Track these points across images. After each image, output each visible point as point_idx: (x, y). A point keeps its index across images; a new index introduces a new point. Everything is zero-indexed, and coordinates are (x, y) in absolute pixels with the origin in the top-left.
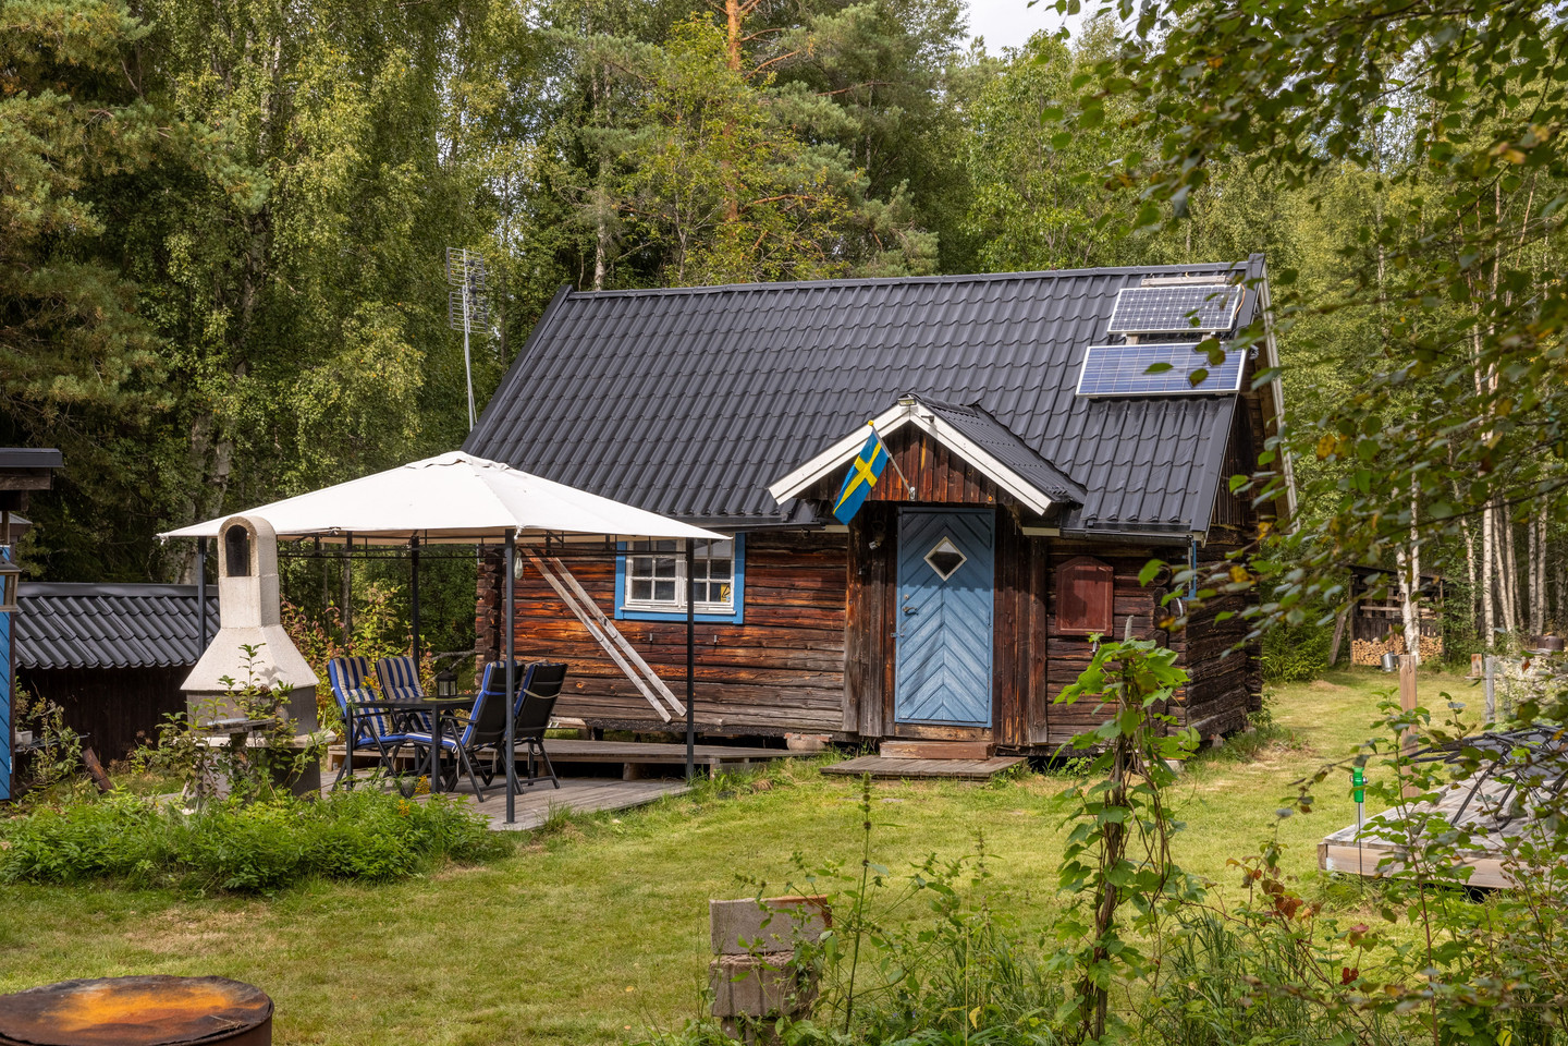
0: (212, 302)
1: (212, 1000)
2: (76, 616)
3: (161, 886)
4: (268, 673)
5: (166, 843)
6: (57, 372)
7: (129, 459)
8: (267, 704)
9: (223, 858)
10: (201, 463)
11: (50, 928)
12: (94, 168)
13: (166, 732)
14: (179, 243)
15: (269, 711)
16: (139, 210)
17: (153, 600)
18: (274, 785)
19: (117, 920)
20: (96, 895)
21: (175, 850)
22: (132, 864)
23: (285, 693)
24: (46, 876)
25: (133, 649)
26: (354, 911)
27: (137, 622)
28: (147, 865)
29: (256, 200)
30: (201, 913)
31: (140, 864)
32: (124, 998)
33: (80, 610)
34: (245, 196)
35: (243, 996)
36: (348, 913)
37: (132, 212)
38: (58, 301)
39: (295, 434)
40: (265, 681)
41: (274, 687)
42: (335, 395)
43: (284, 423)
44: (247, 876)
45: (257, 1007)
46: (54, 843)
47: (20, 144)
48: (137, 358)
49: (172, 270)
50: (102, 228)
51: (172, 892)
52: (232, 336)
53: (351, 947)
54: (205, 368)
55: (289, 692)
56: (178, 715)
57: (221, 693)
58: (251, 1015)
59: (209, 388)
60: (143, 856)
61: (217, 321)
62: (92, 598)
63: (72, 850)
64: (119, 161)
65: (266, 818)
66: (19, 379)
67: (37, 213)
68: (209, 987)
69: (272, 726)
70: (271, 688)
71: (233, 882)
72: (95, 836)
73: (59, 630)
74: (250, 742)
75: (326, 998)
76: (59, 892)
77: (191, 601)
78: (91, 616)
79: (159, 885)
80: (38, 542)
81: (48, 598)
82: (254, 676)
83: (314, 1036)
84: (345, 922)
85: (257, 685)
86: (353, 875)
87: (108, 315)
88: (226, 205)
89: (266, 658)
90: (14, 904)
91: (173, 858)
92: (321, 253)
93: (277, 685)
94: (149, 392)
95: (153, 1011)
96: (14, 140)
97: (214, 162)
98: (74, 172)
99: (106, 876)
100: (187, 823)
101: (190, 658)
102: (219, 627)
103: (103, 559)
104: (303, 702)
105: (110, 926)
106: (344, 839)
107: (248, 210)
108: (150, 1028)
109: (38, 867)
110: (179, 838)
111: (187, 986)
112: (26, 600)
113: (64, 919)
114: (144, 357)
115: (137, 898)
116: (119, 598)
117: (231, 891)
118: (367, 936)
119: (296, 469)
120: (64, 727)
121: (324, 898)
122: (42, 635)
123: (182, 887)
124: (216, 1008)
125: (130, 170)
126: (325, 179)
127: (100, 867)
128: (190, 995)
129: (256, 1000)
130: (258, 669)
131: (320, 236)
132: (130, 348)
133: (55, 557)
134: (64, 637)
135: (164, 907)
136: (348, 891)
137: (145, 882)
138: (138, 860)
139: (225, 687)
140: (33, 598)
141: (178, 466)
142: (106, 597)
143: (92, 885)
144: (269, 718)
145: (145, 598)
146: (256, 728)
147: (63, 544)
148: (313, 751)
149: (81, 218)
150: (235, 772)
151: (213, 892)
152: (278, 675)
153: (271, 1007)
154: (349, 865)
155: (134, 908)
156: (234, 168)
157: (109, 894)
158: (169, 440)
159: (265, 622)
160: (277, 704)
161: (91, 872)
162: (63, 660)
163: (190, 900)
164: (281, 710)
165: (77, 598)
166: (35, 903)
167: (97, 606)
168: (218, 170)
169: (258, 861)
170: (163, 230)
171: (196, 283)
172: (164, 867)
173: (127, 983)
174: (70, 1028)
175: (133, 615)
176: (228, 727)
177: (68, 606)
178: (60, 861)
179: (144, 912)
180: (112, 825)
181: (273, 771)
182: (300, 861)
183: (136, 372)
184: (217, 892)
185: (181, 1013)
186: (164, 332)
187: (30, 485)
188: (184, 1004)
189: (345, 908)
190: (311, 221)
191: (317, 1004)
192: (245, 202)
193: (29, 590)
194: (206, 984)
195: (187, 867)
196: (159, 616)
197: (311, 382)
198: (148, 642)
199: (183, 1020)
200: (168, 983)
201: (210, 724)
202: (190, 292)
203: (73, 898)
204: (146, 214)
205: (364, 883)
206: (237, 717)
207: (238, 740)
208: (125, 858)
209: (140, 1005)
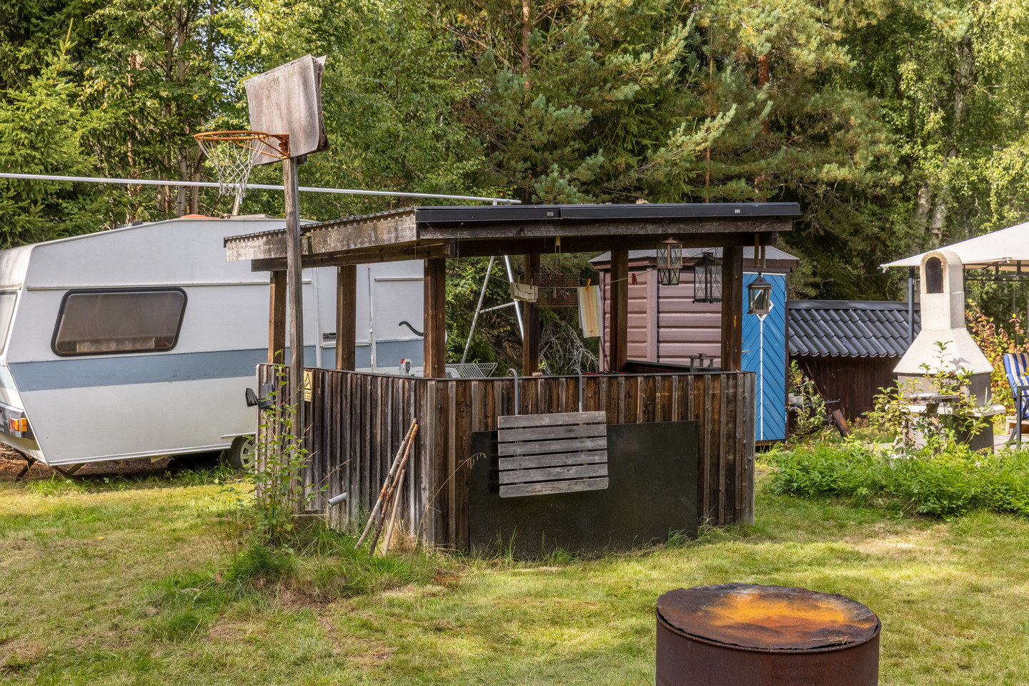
0: (931, 107)
1: (833, 614)
2: (835, 322)
3: (873, 506)
4: (955, 362)
5: (879, 477)
6: (824, 162)
7: (874, 218)
8: (954, 383)
9: (916, 491)
10: (924, 220)
11: (798, 528)
12: (851, 23)
13: (880, 400)
14: (907, 68)
15: (955, 389)
16: (882, 49)
17: (886, 312)
18: (957, 442)
19: (841, 527)
20: (830, 508)
21: (884, 483)
22: (854, 489)
23: (967, 377)
24: (800, 492)
25: (872, 345)
26: (1012, 539)
27: (875, 326)
28: (864, 491)
29: (959, 32)
30: (899, 528)
31: (859, 490)
32: (766, 604)
33: (838, 319)
34: (951, 28)
35: (858, 615)
36: (1007, 540)
37: (878, 51)
38: (826, 116)
39: (989, 197)
40: (952, 368)
41: (959, 373)
42: (1018, 166)
43: (981, 189)
44: (931, 505)
45: (866, 626)
46: (806, 470)
47: (803, 13)
48: (877, 149)
49: (903, 87)
50: (854, 63)
51: (881, 511)
52: (946, 130)
53: (1006, 566)
54: (926, 154)
55: (970, 377)
56: (889, 390)
57: (921, 375)
58: (858, 633)
59: (928, 167)
60: (862, 484)
61: (934, 120)
62: (846, 311)
63: (816, 476)
64: (867, 17)
65: (949, 465)
66: (801, 168)
67: (813, 56)
68: (834, 603)
69: (957, 400)
70: (957, 373)
71: (923, 508)
72: (831, 468)
73: (823, 331)
74: (941, 410)
75: (979, 604)
76: (807, 503)
77: (904, 313)
78: (845, 322)
79: (871, 506)
80: (814, 274)
81: (817, 310)
82: (944, 364)
83: (966, 632)
84: (1003, 546)
85: (947, 370)
86: (1012, 511)
87: (859, 121)
88: (940, 38)
89: (953, 352)
90: (777, 509)
91: (882, 488)
92: (1009, 65)
93: (961, 371)
94: (885, 172)
95: (785, 617)
96: (797, 11)
97: (931, 8)
98: (837, 28)
99: (837, 495)
100: (892, 465)
101: (900, 351)
102: (920, 328)
103: (858, 286)
104: (981, 384)
105: (835, 531)
106: (1007, 484)
107: (954, 39)
108: (777, 632)
109: (795, 485)
110: (888, 473)
111: (816, 600)
112: (803, 311)
113: (806, 523)
114: (882, 148)
115: (857, 513)
116: (863, 311)
117: (922, 515)
118: (1020, 559)
119: (990, 221)
120: (815, 394)
121: (989, 526)
122: (812, 334)
123: (887, 508)
124: (834, 622)
125: (874, 22)
126: (1012, 10)
127: (834, 490)
128: (817, 608)
129: (867, 620)
130: (947, 359)
131: (1008, 53)
132: (874, 142)
133: (825, 284)
134: (827, 335)
135: (873, 521)
136: (1007, 522)
137: (863, 503)
138: (858, 487)
139: (923, 371)
140: (808, 310)
141: (906, 221)
142: (855, 310)
143: (828, 501)
144: (955, 394)
145: (881, 311)
146: (944, 401)
147: (830, 276)
148: (987, 419)
149: (840, 56)
150: (930, 430)
151: (908, 514)
152: (962, 364)
153: (878, 627)
154: (1010, 504)
155: (854, 520)
156: (945, 10)
157: (839, 508)
158: (900, 204)
159: (953, 326)
160: (961, 384)
161: (828, 492)
162: (826, 351)
163: (892, 518)
164: (964, 389)
165: (836, 311)
166: (790, 509)
167: (850, 316)
168: (934, 13)
169: (940, 495)
170: (897, 60)
171: (920, 95)
172: (876, 493)
173: (772, 591)
174: (718, 623)
175: (873, 322)
176: (924, 399)
177: (830, 316)
178: (808, 483)
179: (860, 523)
180: (844, 462)
181: (958, 432)
182: (971, 499)
183: (877, 158)
184: (912, 515)
185: (805, 622)
186: (897, 131)
187: (778, 227)
188: (811, 615)
189: (1005, 536)
190: (1001, 44)
191: (972, 607)
192: (952, 34)
193: (804, 305)
194: (832, 600)
195: (889, 495)
196: (890, 323)
197: (1001, 159)
198: (882, 340)
199: (804, 629)
200: (801, 595)
201: (911, 396)
202: (914, 100)
203: (815, 509)
204: (887, 52)
205: (1021, 519)
206: (932, 392)
207: (932, 408)
208: (851, 485)
209: (778, 610)
